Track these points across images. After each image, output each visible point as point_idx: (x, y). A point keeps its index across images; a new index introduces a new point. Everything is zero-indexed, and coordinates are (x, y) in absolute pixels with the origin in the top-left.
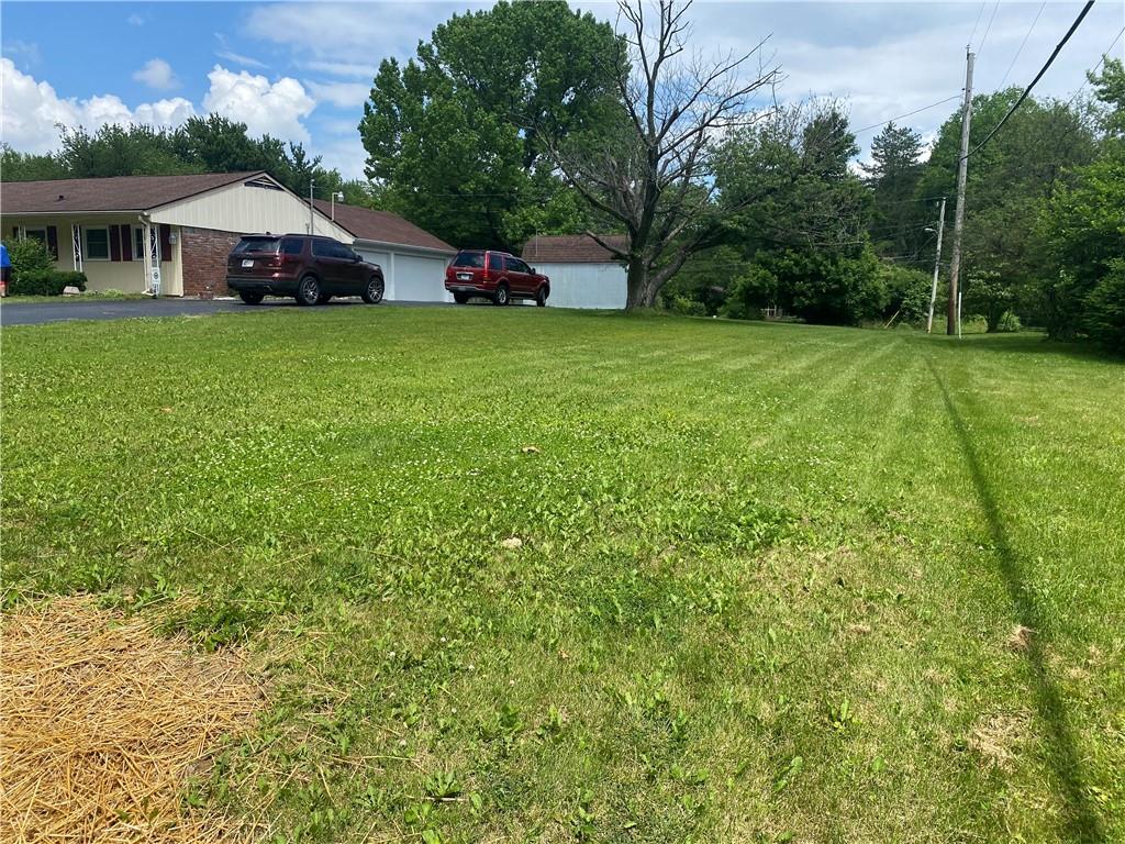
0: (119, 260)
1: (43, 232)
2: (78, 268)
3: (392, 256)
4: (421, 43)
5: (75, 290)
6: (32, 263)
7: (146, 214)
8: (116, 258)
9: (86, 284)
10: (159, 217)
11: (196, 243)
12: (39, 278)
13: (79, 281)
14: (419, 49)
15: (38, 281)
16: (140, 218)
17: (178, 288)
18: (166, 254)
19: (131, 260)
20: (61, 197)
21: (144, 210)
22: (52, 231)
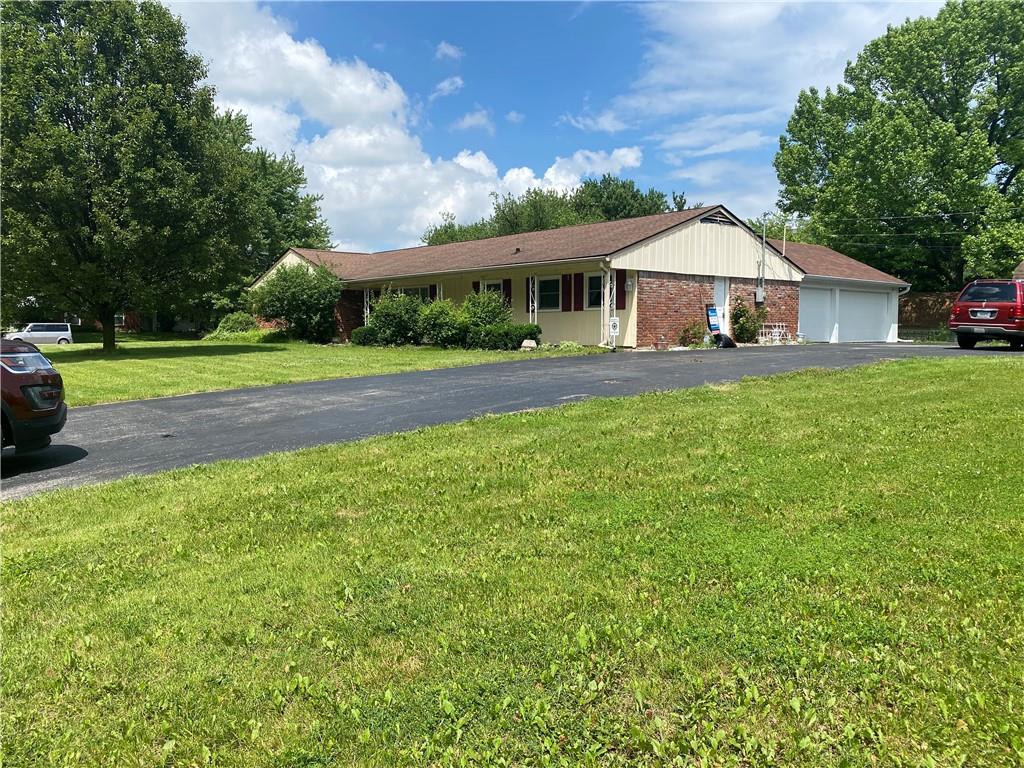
0: (570, 310)
1: (499, 285)
2: (533, 321)
3: (838, 292)
4: (849, 64)
5: (533, 343)
6: (493, 316)
7: (608, 259)
8: (566, 308)
9: (540, 336)
10: (619, 263)
11: (651, 288)
12: (501, 331)
13: (533, 334)
14: (847, 71)
15: (500, 334)
16: (602, 265)
17: (631, 340)
18: (621, 303)
19: (582, 309)
20: (518, 250)
21: (606, 255)
22: (507, 284)
